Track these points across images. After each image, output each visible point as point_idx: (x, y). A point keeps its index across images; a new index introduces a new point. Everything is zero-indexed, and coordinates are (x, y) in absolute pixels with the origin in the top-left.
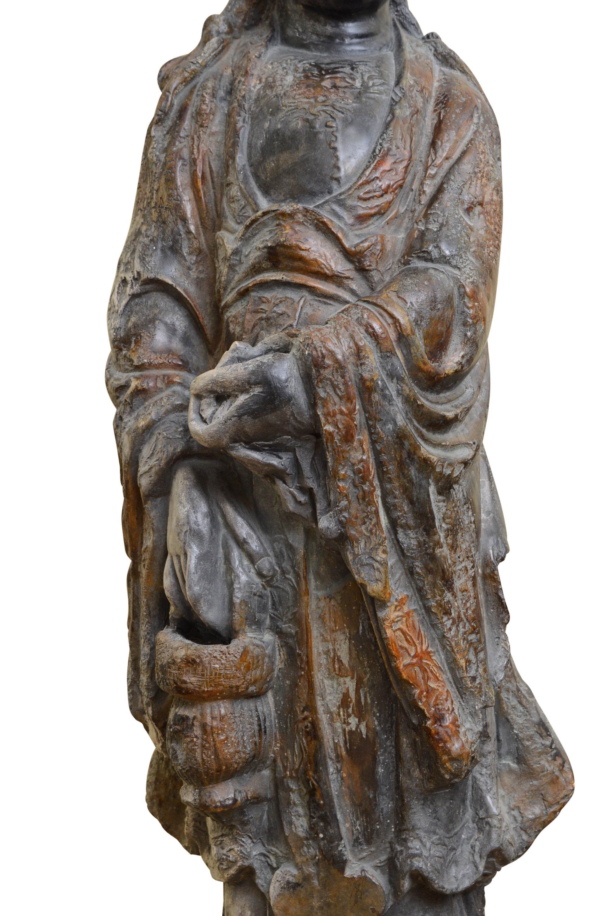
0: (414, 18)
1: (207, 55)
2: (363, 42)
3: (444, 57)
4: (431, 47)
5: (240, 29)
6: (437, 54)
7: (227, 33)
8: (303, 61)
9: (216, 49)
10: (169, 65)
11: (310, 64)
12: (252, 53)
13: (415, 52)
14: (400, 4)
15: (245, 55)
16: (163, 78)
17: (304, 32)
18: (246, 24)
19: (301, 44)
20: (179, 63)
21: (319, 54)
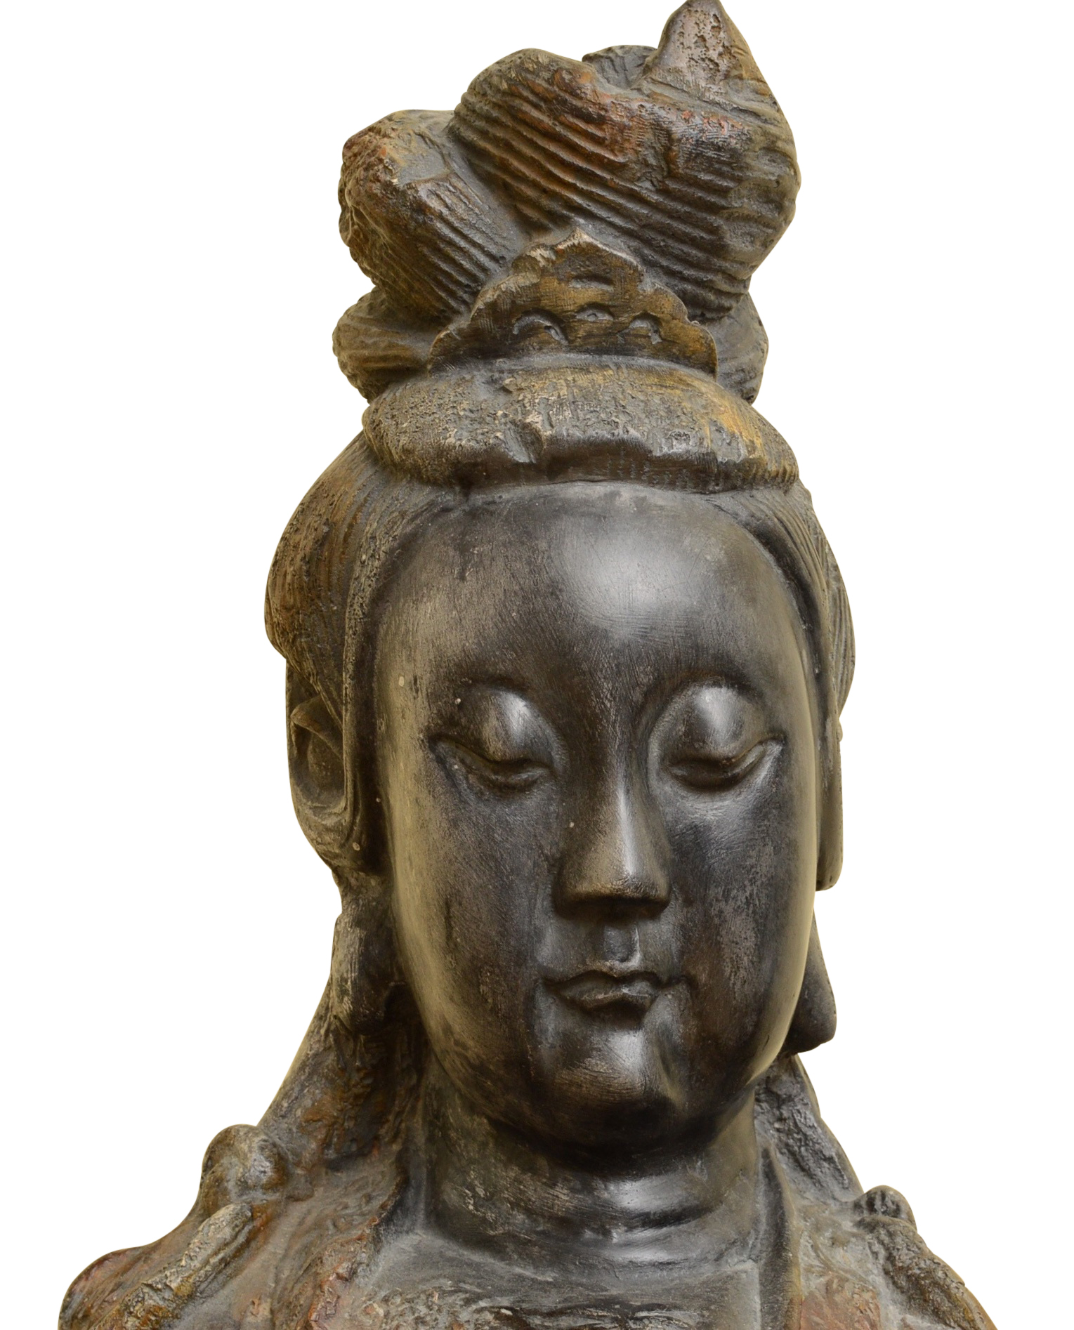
0: (833, 1141)
1: (196, 1264)
2: (667, 1236)
3: (915, 1281)
4: (877, 1247)
5: (310, 1170)
6: (893, 1271)
7: (271, 1187)
8: (479, 1297)
9: (226, 1245)
10: (98, 1274)
11: (498, 1316)
12: (329, 1261)
13: (827, 1266)
14: (790, 1098)
15: (311, 1267)
16: (74, 1317)
17: (491, 1199)
18: (331, 1154)
19: (478, 1238)
20: (126, 1270)
21: (528, 1272)
